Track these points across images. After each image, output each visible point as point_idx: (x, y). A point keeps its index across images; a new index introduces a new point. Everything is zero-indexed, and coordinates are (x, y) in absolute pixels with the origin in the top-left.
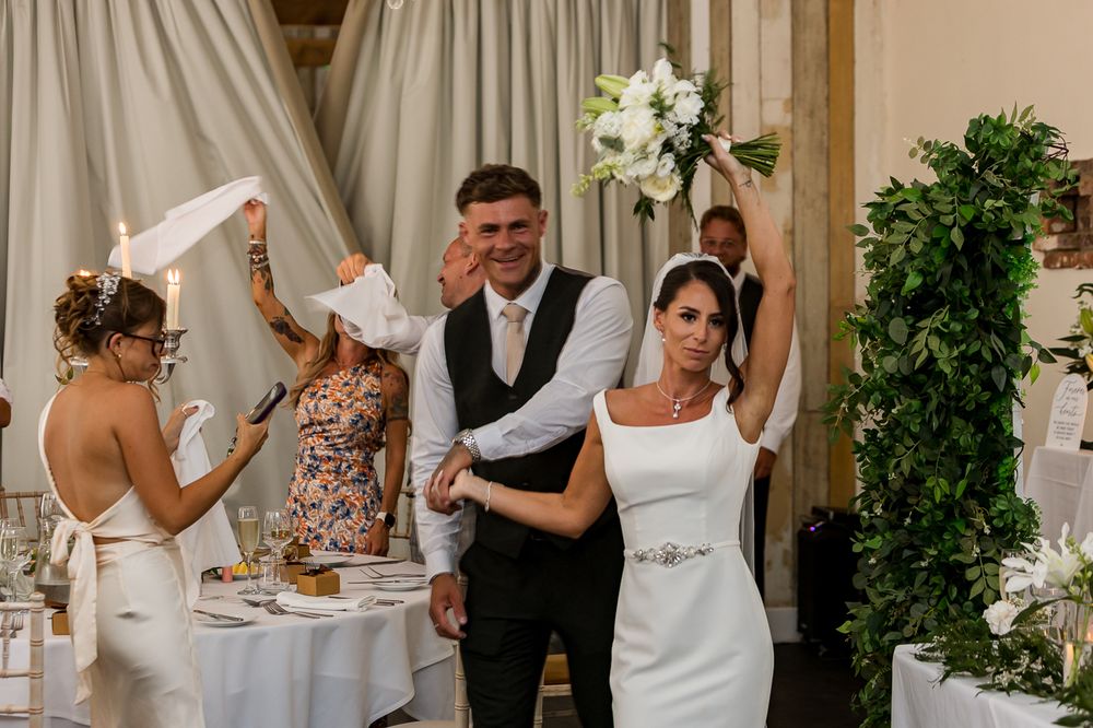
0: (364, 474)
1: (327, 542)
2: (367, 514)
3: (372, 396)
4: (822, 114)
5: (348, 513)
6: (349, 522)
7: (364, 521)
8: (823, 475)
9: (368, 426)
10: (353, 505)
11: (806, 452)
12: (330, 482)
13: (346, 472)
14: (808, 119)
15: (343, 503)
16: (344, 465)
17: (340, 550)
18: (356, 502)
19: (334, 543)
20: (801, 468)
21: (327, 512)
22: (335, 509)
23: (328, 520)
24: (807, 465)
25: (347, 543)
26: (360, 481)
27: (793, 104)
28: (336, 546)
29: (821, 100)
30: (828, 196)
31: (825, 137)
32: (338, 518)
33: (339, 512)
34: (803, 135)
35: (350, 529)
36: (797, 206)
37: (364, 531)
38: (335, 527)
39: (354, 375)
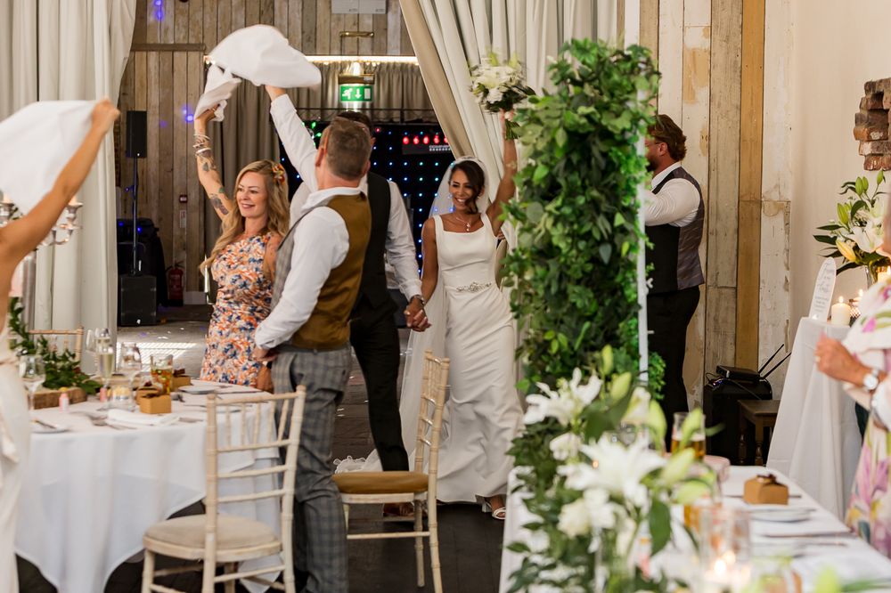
0: (250, 324)
1: (220, 376)
2: (250, 355)
3: (254, 261)
4: (737, 39)
5: (234, 355)
6: (235, 361)
7: (246, 361)
8: (730, 340)
9: (245, 285)
10: (239, 348)
11: (716, 320)
12: (224, 329)
13: (235, 322)
14: (724, 44)
15: (231, 346)
16: (235, 316)
17: (230, 382)
18: (242, 346)
19: (225, 377)
20: (711, 334)
21: (221, 353)
22: (226, 351)
23: (222, 359)
24: (717, 331)
25: (234, 378)
26: (245, 329)
27: (711, 31)
28: (227, 379)
29: (737, 29)
30: (740, 108)
31: (739, 59)
32: (228, 358)
33: (229, 353)
34: (719, 57)
35: (236, 366)
36: (714, 116)
37: (245, 369)
38: (226, 364)
39: (249, 243)
